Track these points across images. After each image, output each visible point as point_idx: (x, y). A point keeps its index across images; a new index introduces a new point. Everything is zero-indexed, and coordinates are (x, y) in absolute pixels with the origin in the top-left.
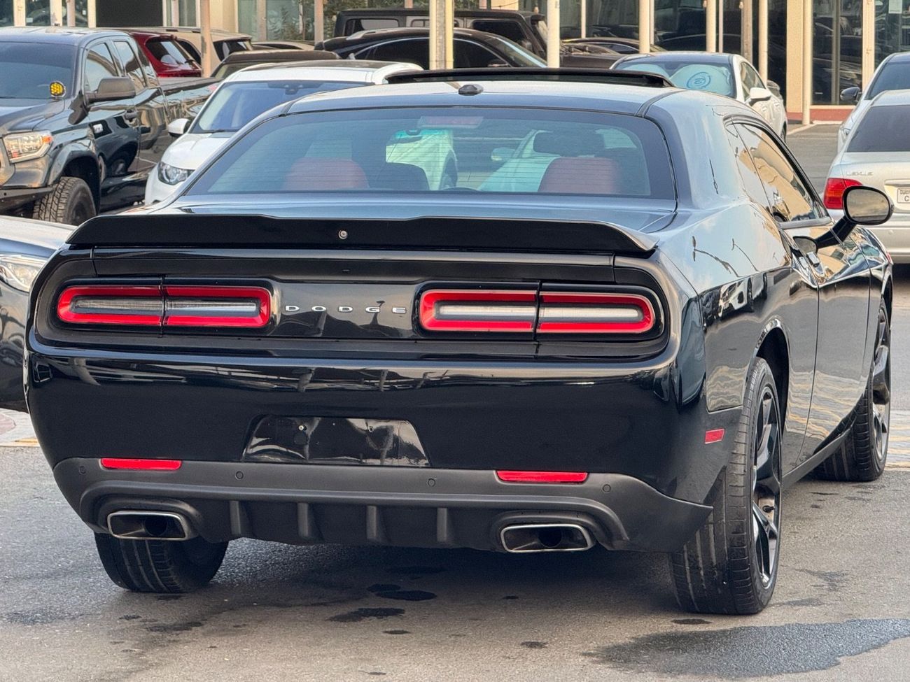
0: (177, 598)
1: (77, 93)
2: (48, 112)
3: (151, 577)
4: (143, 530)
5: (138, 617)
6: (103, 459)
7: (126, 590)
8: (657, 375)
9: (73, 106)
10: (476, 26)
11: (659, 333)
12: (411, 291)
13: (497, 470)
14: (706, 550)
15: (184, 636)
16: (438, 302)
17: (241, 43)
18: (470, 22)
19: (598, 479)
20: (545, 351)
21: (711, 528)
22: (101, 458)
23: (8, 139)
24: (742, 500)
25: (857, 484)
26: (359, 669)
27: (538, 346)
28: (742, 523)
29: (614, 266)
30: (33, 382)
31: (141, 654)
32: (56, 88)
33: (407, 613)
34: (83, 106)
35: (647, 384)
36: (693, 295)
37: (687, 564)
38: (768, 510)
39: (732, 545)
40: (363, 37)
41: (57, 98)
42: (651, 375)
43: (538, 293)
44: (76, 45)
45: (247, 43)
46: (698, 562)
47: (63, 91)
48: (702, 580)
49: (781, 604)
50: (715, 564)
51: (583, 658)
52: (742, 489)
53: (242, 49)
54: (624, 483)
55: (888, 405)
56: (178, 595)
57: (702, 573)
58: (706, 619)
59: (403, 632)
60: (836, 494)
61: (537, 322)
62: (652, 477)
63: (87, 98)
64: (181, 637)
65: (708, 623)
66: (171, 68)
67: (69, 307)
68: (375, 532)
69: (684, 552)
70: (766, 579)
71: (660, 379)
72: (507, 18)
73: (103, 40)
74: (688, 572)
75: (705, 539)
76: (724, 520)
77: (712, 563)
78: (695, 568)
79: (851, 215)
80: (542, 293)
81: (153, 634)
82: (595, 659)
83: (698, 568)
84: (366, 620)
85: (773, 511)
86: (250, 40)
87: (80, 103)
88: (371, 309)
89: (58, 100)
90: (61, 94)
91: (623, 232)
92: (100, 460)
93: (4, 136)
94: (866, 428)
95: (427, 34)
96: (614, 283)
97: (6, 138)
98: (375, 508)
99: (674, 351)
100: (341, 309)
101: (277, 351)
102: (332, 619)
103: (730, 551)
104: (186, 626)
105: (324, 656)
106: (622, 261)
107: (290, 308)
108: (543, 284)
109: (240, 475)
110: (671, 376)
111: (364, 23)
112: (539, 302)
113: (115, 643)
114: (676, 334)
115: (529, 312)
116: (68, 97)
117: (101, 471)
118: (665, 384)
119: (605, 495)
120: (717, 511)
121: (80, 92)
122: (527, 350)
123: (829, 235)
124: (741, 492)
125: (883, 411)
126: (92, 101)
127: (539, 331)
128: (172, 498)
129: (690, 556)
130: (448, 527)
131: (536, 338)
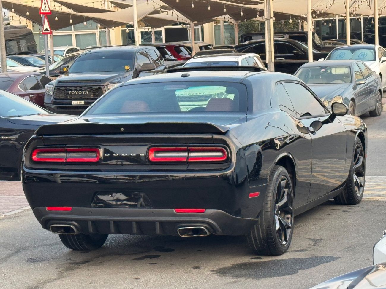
0: (87, 252)
1: (135, 69)
2: (125, 76)
3: (78, 246)
4: (63, 231)
5: (71, 259)
7: (72, 250)
8: (228, 175)
9: (134, 74)
10: (290, 37)
11: (229, 160)
12: (146, 148)
13: (175, 209)
14: (258, 233)
15: (81, 266)
16: (155, 151)
17: (209, 47)
18: (288, 36)
19: (209, 211)
20: (190, 167)
21: (260, 226)
23: (109, 86)
24: (270, 216)
25: (349, 206)
26: (132, 277)
27: (188, 166)
28: (270, 224)
29: (213, 138)
30: (24, 181)
31: (63, 273)
32: (127, 68)
33: (161, 256)
34: (137, 73)
35: (225, 178)
36: (241, 147)
37: (253, 238)
38: (288, 218)
39: (267, 232)
40: (249, 43)
41: (127, 71)
42: (226, 175)
43: (188, 148)
44: (134, 52)
45: (211, 46)
46: (256, 238)
47: (129, 68)
48: (258, 244)
49: (291, 251)
50: (262, 238)
51: (210, 272)
52: (270, 212)
53: (209, 49)
54: (217, 212)
55: (364, 177)
56: (87, 251)
57: (258, 241)
58: (262, 257)
59: (155, 264)
60: (340, 210)
61: (188, 157)
62: (228, 210)
63: (138, 70)
64: (80, 267)
66: (183, 56)
67: (36, 156)
68: (135, 230)
69: (251, 235)
70: (284, 243)
71: (229, 176)
72: (302, 34)
73: (145, 50)
74: (253, 241)
75: (258, 230)
76: (264, 223)
77: (261, 238)
78: (255, 240)
79: (335, 113)
80: (189, 148)
81: (72, 265)
82: (214, 272)
83: (257, 240)
84: (145, 259)
85: (290, 219)
86: (212, 45)
87: (136, 72)
88: (133, 155)
89: (128, 72)
90: (128, 70)
91: (215, 126)
92: (46, 208)
93: (108, 85)
94: (351, 186)
95: (264, 42)
96: (214, 144)
97: (109, 85)
98: (135, 223)
99: (233, 166)
100: (123, 154)
101: (103, 170)
102: (135, 259)
103: (267, 234)
104: (83, 263)
105: (123, 273)
106: (215, 136)
107: (107, 155)
108: (190, 145)
109: (91, 212)
110: (232, 175)
111: (253, 38)
112: (189, 151)
113: (57, 269)
114: (234, 160)
115: (186, 154)
116: (131, 70)
117: (47, 211)
118: (231, 178)
119: (211, 217)
120: (261, 220)
121: (136, 68)
122: (184, 167)
123: (327, 119)
124: (270, 213)
125: (362, 179)
126: (140, 71)
127: (189, 161)
128: (71, 220)
129: (253, 236)
130: (159, 228)
131: (188, 163)
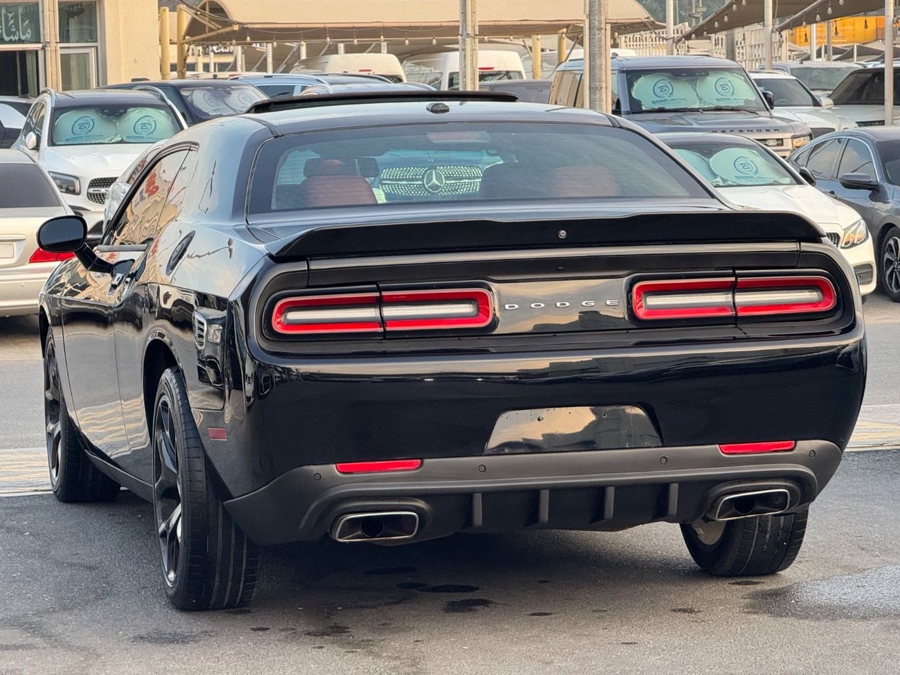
4: (360, 533)
6: (338, 465)
11: (840, 309)
12: (622, 284)
13: (719, 444)
19: (805, 446)
22: (336, 463)
29: (801, 252)
37: (757, 527)
46: (767, 526)
48: (765, 543)
57: (768, 536)
61: (734, 306)
65: (757, 583)
71: (847, 354)
74: (756, 536)
77: (779, 526)
78: (763, 532)
80: (739, 279)
83: (766, 532)
88: (586, 303)
92: (335, 466)
96: (796, 267)
99: (862, 324)
100: (558, 304)
106: (806, 247)
107: (510, 307)
109: (482, 469)
112: (733, 288)
114: (859, 309)
117: (337, 476)
119: (811, 460)
127: (739, 314)
128: (411, 496)
130: (678, 500)
131: (735, 321)
